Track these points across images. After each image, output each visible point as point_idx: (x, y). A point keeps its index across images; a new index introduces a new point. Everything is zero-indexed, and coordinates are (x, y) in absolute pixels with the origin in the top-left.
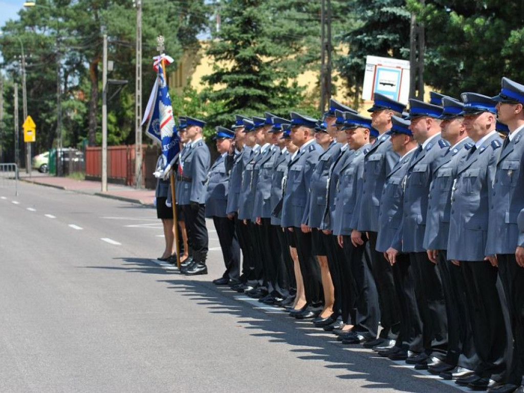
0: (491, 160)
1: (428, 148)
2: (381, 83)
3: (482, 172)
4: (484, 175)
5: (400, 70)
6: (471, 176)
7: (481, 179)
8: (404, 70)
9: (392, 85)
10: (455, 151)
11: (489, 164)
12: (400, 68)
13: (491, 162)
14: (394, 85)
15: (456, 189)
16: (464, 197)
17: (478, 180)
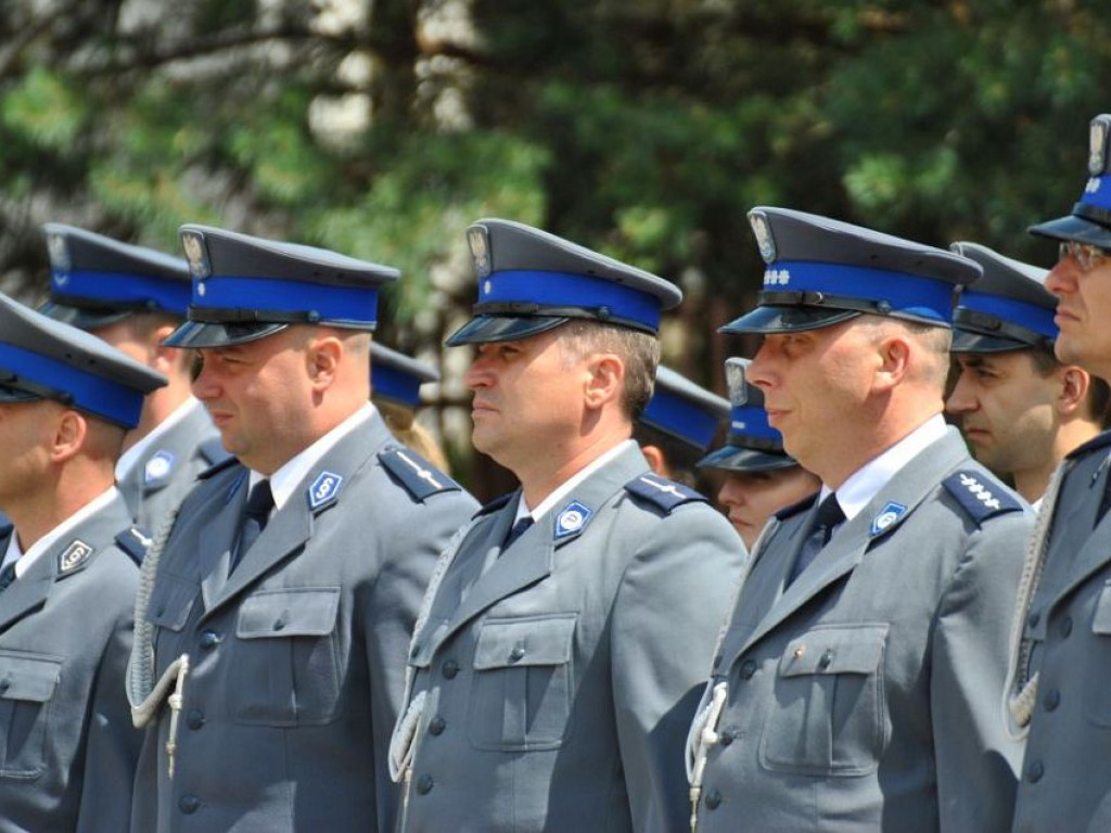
0: (957, 586)
1: (322, 494)
3: (900, 650)
4: (910, 664)
6: (829, 670)
7: (893, 693)
10: (570, 522)
11: (946, 608)
13: (956, 596)
15: (726, 741)
16: (779, 785)
17: (874, 694)
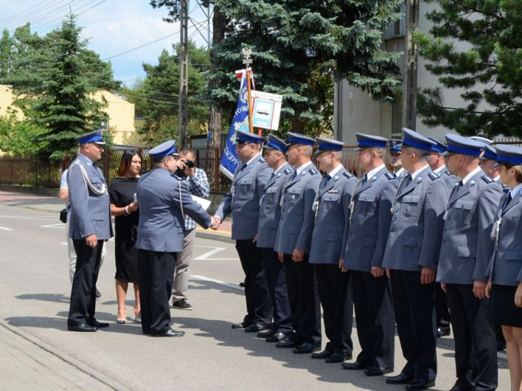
2: (258, 112)
5: (273, 102)
8: (276, 103)
9: (267, 114)
12: (272, 100)
14: (269, 114)
